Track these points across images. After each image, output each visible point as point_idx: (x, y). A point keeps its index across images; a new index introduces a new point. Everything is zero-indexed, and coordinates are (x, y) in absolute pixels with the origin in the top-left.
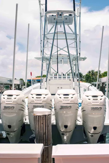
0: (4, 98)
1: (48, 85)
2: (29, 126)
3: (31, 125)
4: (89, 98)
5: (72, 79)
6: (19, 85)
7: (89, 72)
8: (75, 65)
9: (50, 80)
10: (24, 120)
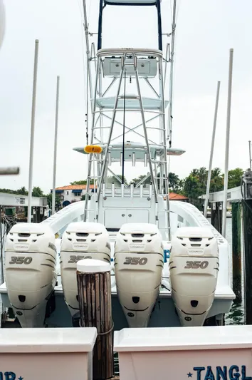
0: (12, 240)
1: (102, 210)
2: (62, 296)
3: (66, 295)
4: (183, 242)
5: (154, 196)
6: (39, 208)
7: (194, 173)
8: (160, 164)
9: (105, 199)
10: (53, 285)
